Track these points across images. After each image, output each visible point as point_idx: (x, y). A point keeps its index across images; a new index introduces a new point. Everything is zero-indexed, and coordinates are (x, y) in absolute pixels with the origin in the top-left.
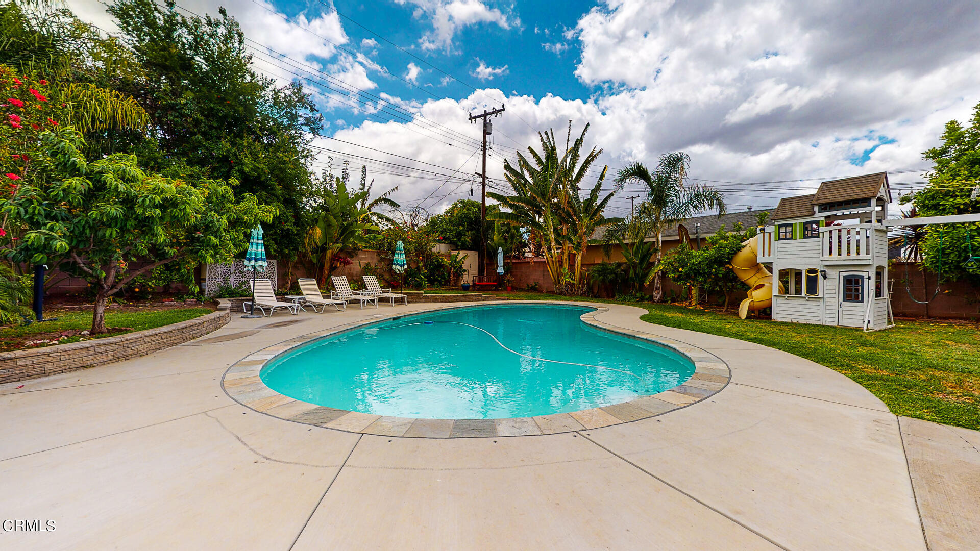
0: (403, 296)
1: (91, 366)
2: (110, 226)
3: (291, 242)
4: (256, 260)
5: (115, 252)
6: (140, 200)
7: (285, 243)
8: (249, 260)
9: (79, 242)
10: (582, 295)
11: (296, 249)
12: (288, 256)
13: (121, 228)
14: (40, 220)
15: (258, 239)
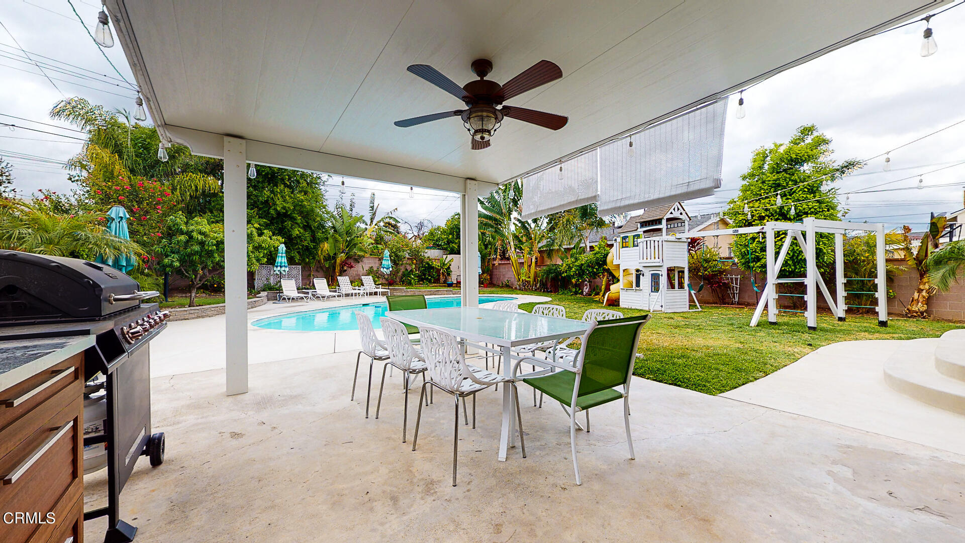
0: (388, 290)
1: (188, 319)
2: (195, 255)
3: (311, 253)
4: (281, 267)
5: (198, 266)
6: (207, 243)
7: (307, 255)
8: (277, 267)
9: (183, 262)
10: (536, 290)
11: (314, 258)
12: (309, 263)
13: (200, 256)
14: (169, 253)
15: (282, 254)
